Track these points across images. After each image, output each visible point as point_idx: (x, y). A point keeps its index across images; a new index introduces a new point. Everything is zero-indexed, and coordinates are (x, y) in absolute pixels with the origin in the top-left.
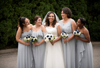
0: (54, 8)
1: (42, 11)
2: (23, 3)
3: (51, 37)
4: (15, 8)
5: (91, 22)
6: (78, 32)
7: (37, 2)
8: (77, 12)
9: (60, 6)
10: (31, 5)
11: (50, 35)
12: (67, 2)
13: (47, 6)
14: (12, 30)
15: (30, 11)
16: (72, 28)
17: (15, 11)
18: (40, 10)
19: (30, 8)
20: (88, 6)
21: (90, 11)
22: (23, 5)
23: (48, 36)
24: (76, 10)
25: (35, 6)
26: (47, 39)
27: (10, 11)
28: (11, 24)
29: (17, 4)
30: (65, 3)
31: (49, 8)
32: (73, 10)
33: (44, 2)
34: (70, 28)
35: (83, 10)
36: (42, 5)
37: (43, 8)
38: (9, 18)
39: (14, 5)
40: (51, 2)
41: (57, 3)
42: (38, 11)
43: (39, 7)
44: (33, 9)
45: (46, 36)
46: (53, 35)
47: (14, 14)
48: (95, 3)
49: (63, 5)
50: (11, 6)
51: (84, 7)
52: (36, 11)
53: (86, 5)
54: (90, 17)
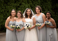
0: (31, 7)
1: (23, 8)
2: (11, 3)
3: (29, 25)
4: (5, 7)
5: (54, 16)
6: (48, 22)
7: (20, 3)
8: (45, 9)
9: (34, 6)
10: (16, 4)
11: (28, 24)
12: (39, 3)
13: (26, 5)
14: (3, 21)
15: (15, 8)
16: (43, 19)
17: (5, 8)
18: (21, 8)
19: (15, 6)
20: (52, 5)
21: (53, 9)
22: (11, 4)
23: (26, 25)
24: (44, 8)
25: (18, 5)
26: (26, 26)
27: (2, 8)
28: (3, 17)
29: (7, 4)
30: (38, 3)
31: (27, 7)
32: (42, 8)
33: (24, 2)
34: (42, 20)
35: (49, 8)
36: (23, 5)
37: (23, 7)
38: (2, 13)
39: (5, 5)
40: (28, 3)
41: (33, 3)
42: (20, 8)
43: (21, 6)
44: (17, 7)
45: (25, 25)
46: (30, 24)
47: (5, 10)
48: (57, 4)
49: (36, 5)
50: (3, 5)
51: (50, 6)
52: (19, 9)
53: (51, 5)
54: (53, 13)
